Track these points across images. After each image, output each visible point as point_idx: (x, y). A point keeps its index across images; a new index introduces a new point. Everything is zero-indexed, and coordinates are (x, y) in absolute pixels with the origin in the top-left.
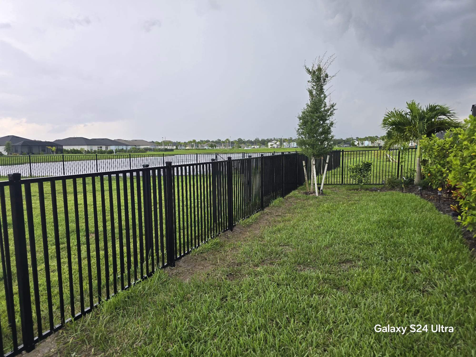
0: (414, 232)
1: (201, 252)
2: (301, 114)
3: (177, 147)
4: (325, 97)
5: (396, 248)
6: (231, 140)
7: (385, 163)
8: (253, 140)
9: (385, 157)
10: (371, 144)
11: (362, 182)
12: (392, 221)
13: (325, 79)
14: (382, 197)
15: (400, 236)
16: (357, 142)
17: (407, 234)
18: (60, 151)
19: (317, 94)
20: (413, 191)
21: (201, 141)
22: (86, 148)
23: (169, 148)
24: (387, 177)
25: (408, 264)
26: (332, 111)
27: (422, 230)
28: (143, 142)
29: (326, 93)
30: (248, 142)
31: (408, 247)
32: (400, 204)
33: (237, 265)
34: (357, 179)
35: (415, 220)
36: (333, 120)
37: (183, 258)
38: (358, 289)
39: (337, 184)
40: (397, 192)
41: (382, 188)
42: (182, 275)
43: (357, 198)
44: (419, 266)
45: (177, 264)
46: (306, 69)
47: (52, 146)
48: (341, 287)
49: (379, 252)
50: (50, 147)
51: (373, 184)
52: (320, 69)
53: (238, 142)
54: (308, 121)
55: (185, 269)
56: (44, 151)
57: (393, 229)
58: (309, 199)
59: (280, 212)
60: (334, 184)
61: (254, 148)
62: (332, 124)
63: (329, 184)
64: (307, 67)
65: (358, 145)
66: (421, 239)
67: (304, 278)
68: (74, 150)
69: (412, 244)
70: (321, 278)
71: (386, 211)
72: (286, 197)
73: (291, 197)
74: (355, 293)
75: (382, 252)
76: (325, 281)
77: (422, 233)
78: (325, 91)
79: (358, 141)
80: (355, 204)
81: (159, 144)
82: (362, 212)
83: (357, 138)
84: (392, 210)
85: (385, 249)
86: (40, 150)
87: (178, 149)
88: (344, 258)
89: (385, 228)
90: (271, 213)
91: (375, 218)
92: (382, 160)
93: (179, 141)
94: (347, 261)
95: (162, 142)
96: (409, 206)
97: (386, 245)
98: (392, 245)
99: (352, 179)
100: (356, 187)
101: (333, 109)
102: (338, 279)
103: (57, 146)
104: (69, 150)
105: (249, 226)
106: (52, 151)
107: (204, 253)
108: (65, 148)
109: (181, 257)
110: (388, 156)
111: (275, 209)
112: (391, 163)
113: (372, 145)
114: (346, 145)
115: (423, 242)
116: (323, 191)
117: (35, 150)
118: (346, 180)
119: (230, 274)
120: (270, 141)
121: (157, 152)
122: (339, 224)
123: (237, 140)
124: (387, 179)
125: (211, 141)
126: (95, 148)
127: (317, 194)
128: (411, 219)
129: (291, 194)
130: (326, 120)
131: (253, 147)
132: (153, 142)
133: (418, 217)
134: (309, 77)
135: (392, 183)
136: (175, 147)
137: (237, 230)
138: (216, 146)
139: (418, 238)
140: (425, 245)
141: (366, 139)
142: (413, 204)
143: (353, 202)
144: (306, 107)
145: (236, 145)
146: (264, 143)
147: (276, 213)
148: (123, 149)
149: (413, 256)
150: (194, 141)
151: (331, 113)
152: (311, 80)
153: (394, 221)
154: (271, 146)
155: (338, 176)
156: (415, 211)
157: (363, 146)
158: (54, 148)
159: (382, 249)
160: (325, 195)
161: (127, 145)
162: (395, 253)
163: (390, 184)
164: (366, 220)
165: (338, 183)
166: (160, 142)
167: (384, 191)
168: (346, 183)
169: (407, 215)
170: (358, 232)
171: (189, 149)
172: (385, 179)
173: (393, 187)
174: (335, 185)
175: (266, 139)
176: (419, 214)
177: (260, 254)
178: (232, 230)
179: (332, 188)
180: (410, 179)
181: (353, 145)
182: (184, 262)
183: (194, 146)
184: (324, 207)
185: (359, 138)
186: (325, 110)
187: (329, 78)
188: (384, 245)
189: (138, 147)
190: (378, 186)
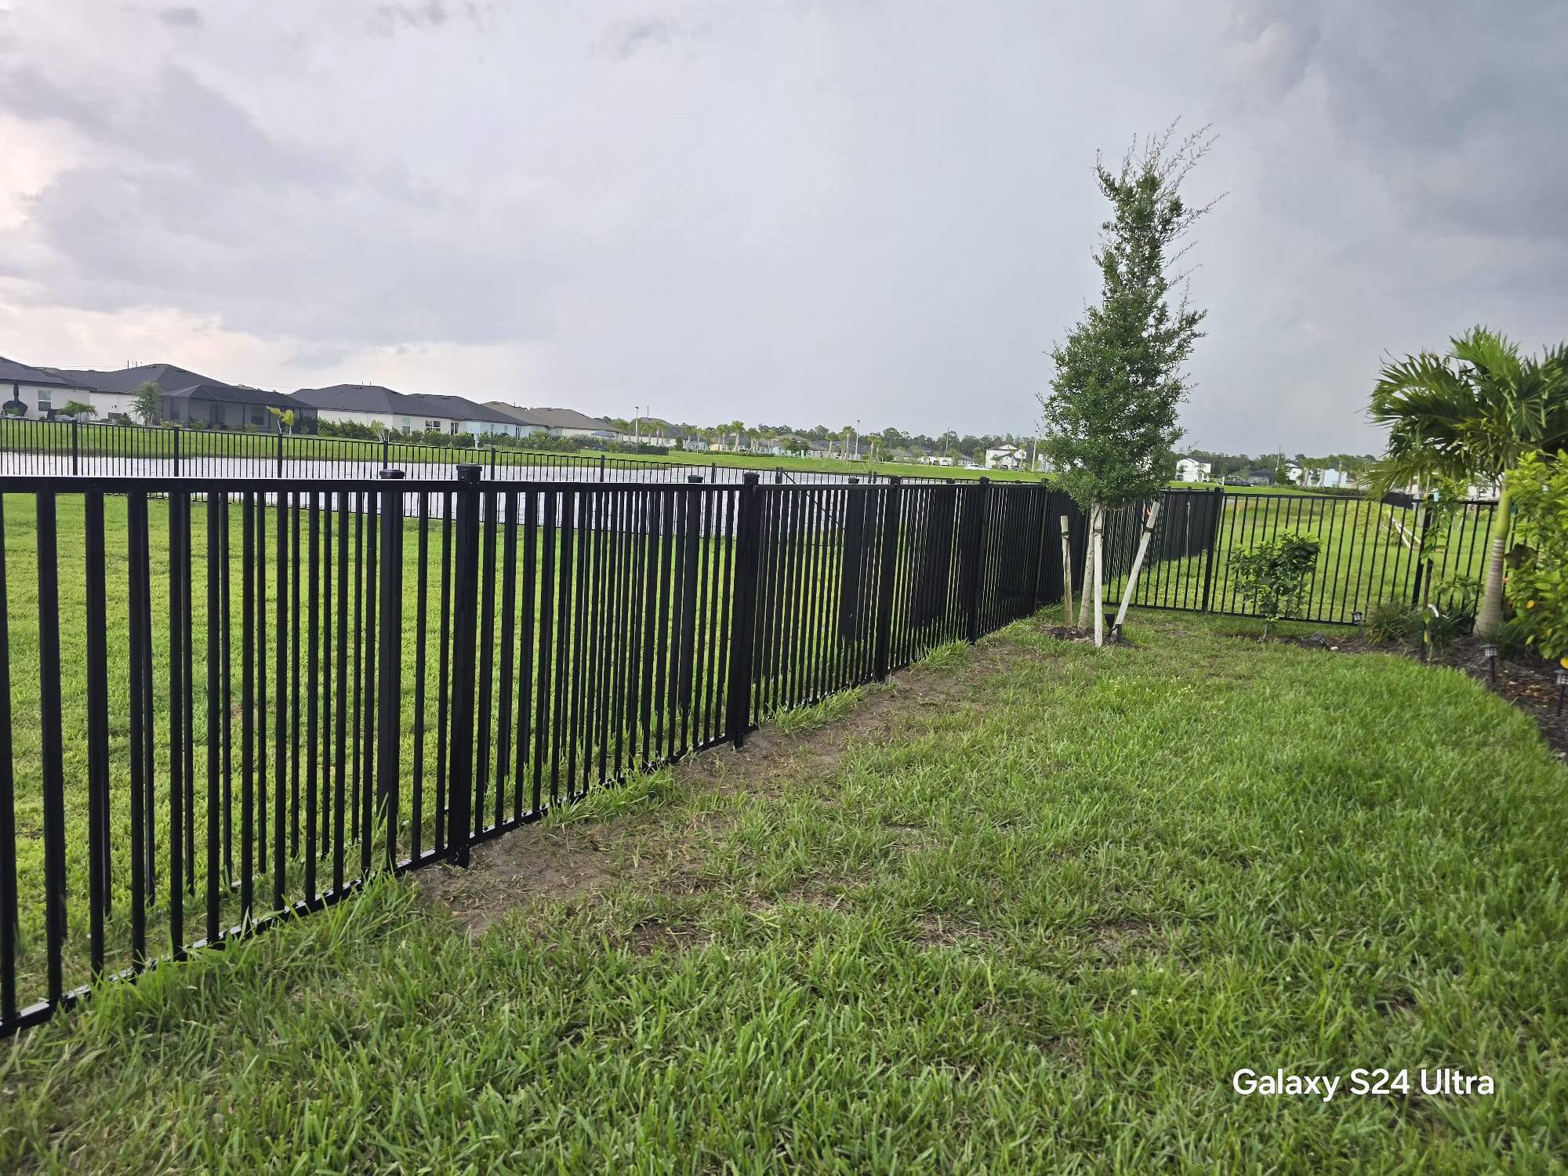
0: (1429, 827)
1: (587, 820)
2: (1064, 345)
3: (679, 441)
4: (1162, 287)
5: (1342, 887)
6: (862, 431)
7: (1381, 550)
8: (935, 439)
9: (1384, 529)
10: (1348, 482)
11: (1274, 610)
12: (1354, 770)
13: (1168, 222)
14: (1342, 671)
15: (1369, 835)
16: (1299, 472)
17: (1398, 832)
18: (308, 424)
19: (1133, 274)
20: (1466, 661)
21: (761, 427)
22: (389, 422)
23: (654, 442)
24: (1374, 599)
25: (1375, 966)
26: (1184, 340)
27: (1466, 823)
28: (574, 418)
29: (1167, 273)
30: (917, 444)
31: (1391, 888)
32: (1402, 707)
33: (697, 887)
34: (1259, 597)
35: (1446, 775)
36: (1179, 376)
37: (507, 835)
38: (1131, 1056)
39: (1184, 609)
40: (1401, 660)
41: (1349, 639)
42: (477, 904)
43: (1242, 668)
44: (1421, 976)
45: (480, 857)
46: (1101, 177)
47: (284, 409)
48: (1066, 1036)
49: (1267, 895)
50: (276, 411)
51: (1319, 621)
52: (1150, 184)
53: (883, 439)
54: (1088, 373)
55: (504, 878)
56: (258, 421)
57: (1350, 805)
58: (1063, 653)
59: (941, 692)
60: (1175, 609)
61: (936, 463)
62: (1175, 390)
63: (1155, 607)
64: (1106, 170)
65: (1298, 482)
66: (1450, 862)
67: (927, 977)
68: (352, 425)
69: (1408, 877)
70: (991, 988)
71: (1338, 729)
72: (982, 641)
73: (1002, 642)
74: (1112, 1071)
75: (1277, 898)
76: (1008, 1002)
77: (1460, 836)
78: (1163, 265)
79: (1300, 467)
80: (1230, 688)
81: (624, 427)
82: (1247, 722)
83: (1301, 457)
84: (1363, 723)
85: (1296, 886)
86: (249, 417)
87: (684, 450)
88: (1116, 906)
89: (1316, 796)
90: (905, 694)
91: (1288, 754)
92: (1370, 539)
93: (689, 424)
94: (1129, 920)
95: (633, 422)
96: (1434, 715)
97: (1300, 871)
98: (1325, 871)
99: (1239, 598)
100: (1253, 625)
101: (1189, 333)
102: (1063, 998)
103: (301, 409)
104: (338, 423)
105: (807, 734)
106: (283, 425)
107: (596, 821)
108: (324, 416)
109: (501, 829)
110: (1398, 526)
111: (930, 679)
112: (1404, 553)
113: (1349, 486)
114: (1257, 479)
115: (1456, 873)
116: (1124, 628)
117: (232, 417)
118: (1219, 598)
119: (653, 920)
120: (995, 444)
121: (614, 451)
122: (1142, 763)
123: (882, 434)
124: (1372, 609)
125: (794, 430)
126: (418, 425)
127: (1098, 639)
128: (1430, 772)
129: (1005, 631)
130: (1158, 372)
131: (933, 459)
132: (607, 420)
133: (1460, 765)
134: (1110, 209)
135: (1388, 624)
136: (673, 443)
137: (757, 746)
138: (806, 449)
139: (1440, 851)
140: (1461, 887)
141: (1332, 463)
142: (1451, 709)
143: (1223, 681)
144: (1086, 321)
145: (875, 451)
146: (972, 449)
147: (926, 695)
148: (505, 434)
149: (1403, 929)
150: (738, 426)
151: (1180, 347)
152: (1114, 221)
153: (1359, 773)
154: (994, 463)
155: (1193, 581)
156: (1454, 737)
157: (1318, 485)
158: (288, 416)
159: (1282, 885)
160: (1129, 644)
161: (519, 424)
162: (1332, 909)
163: (1379, 626)
164: (1251, 758)
165: (1190, 606)
166: (629, 420)
167: (1356, 650)
168: (1217, 608)
169: (1418, 755)
170: (1207, 801)
171: (717, 453)
172: (1365, 606)
173: (1392, 639)
174: (1177, 614)
175: (979, 436)
176: (1469, 752)
177: (797, 852)
178: (739, 744)
179: (1163, 623)
180: (1461, 616)
181: (1283, 480)
182: (508, 852)
183: (737, 443)
184: (1109, 687)
185: (1307, 456)
186: (1156, 338)
187: (1181, 219)
188: (1295, 871)
189: (553, 433)
190: (1334, 631)
